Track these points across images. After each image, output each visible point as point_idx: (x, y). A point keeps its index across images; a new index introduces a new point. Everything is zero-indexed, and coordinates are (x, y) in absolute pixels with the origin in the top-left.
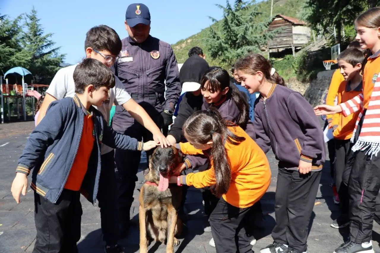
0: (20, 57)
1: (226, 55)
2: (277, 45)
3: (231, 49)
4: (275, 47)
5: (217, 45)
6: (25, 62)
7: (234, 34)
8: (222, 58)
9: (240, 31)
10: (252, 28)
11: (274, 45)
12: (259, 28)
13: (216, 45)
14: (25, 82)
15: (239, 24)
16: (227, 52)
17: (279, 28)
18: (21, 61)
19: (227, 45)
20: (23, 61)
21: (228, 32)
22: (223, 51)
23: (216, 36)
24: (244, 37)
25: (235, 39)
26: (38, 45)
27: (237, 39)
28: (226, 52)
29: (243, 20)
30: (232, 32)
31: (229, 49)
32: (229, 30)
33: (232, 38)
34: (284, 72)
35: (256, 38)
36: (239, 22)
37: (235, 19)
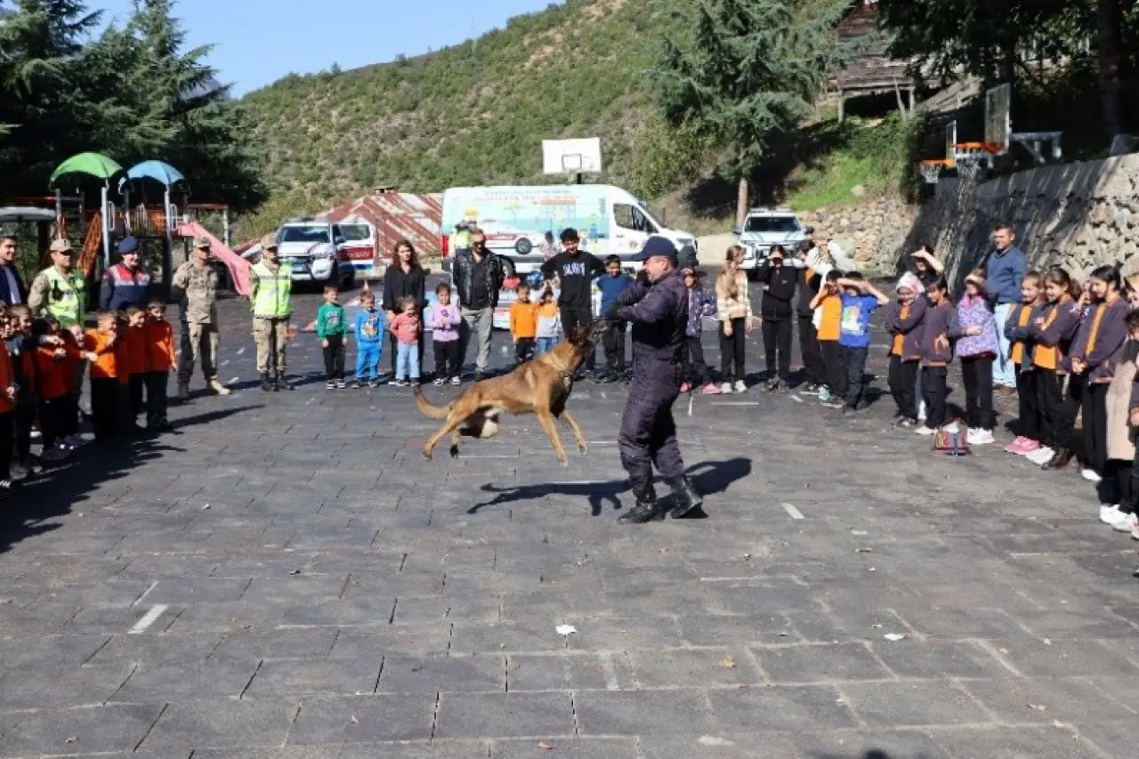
0: (150, 129)
1: (707, 118)
2: (864, 81)
3: (723, 97)
4: (860, 85)
5: (681, 91)
6: (163, 143)
7: (730, 57)
8: (697, 124)
9: (746, 47)
10: (785, 36)
11: (858, 80)
12: (802, 37)
13: (677, 91)
14: (171, 202)
15: (745, 28)
16: (709, 108)
17: (861, 38)
18: (151, 141)
19: (709, 90)
20: (158, 142)
21: (711, 51)
22: (697, 107)
23: (680, 62)
24: (758, 67)
25: (732, 72)
26: (174, 81)
27: (738, 73)
28: (706, 108)
29: (756, 16)
30: (725, 52)
31: (717, 100)
32: (716, 46)
33: (724, 68)
34: (879, 165)
35: (794, 66)
36: (745, 22)
37: (735, 14)
